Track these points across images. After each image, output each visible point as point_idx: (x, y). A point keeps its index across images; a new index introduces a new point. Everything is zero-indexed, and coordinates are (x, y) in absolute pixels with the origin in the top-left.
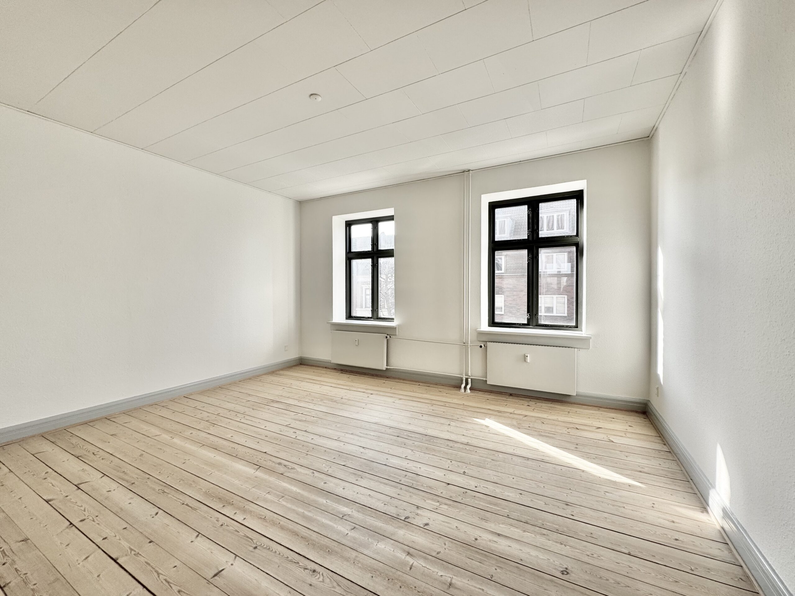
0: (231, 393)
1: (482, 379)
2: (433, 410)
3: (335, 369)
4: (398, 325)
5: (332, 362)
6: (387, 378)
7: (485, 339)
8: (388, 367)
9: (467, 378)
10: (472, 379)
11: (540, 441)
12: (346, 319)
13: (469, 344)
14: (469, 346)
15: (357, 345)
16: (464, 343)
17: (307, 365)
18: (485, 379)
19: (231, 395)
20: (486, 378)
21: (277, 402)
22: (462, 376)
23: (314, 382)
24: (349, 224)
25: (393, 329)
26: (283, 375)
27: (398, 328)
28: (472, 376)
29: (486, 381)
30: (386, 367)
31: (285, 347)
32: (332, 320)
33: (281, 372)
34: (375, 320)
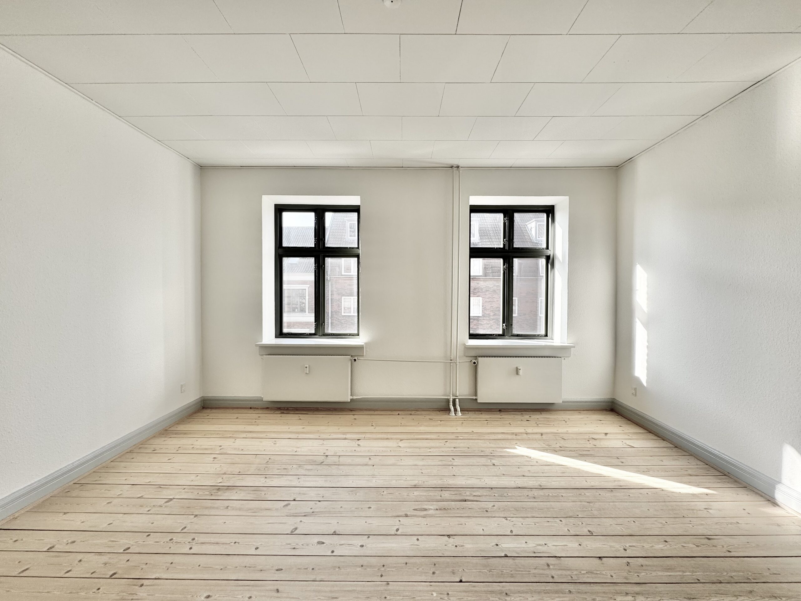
0: (116, 491)
1: (472, 397)
2: (454, 448)
3: (267, 408)
4: (366, 343)
5: (265, 399)
6: (351, 411)
7: (473, 353)
8: (355, 397)
9: (454, 399)
10: (459, 399)
11: (588, 462)
12: (276, 337)
13: (458, 361)
14: (458, 364)
15: (308, 373)
16: (451, 360)
17: (216, 408)
18: (474, 398)
19: (119, 496)
20: (476, 396)
21: (229, 488)
22: (449, 398)
23: (254, 435)
24: (280, 210)
25: (360, 348)
26: (191, 433)
27: (366, 348)
28: (459, 396)
29: (476, 399)
30: (351, 397)
31: (182, 386)
32: (262, 341)
33: (182, 428)
34: (321, 337)
